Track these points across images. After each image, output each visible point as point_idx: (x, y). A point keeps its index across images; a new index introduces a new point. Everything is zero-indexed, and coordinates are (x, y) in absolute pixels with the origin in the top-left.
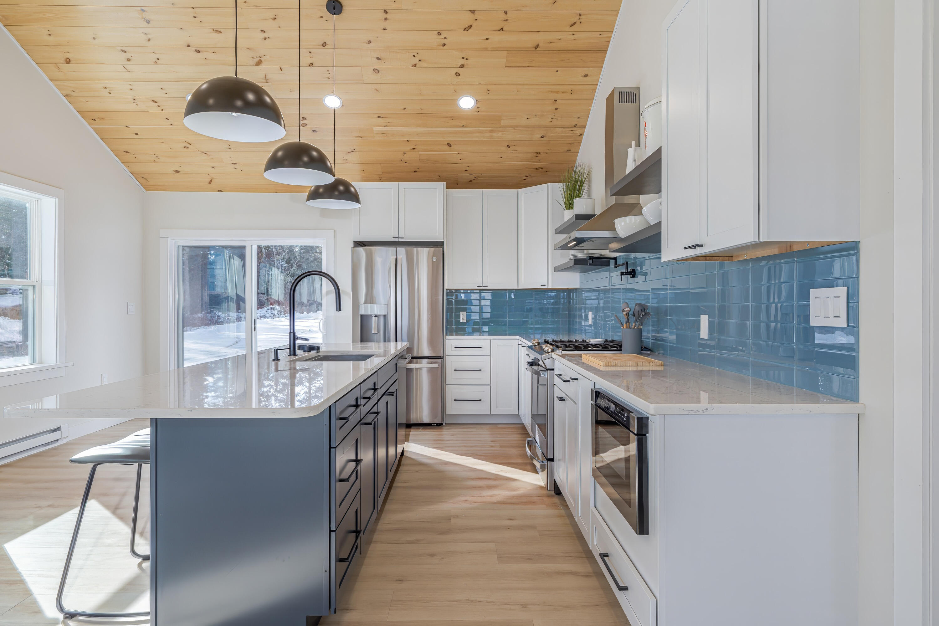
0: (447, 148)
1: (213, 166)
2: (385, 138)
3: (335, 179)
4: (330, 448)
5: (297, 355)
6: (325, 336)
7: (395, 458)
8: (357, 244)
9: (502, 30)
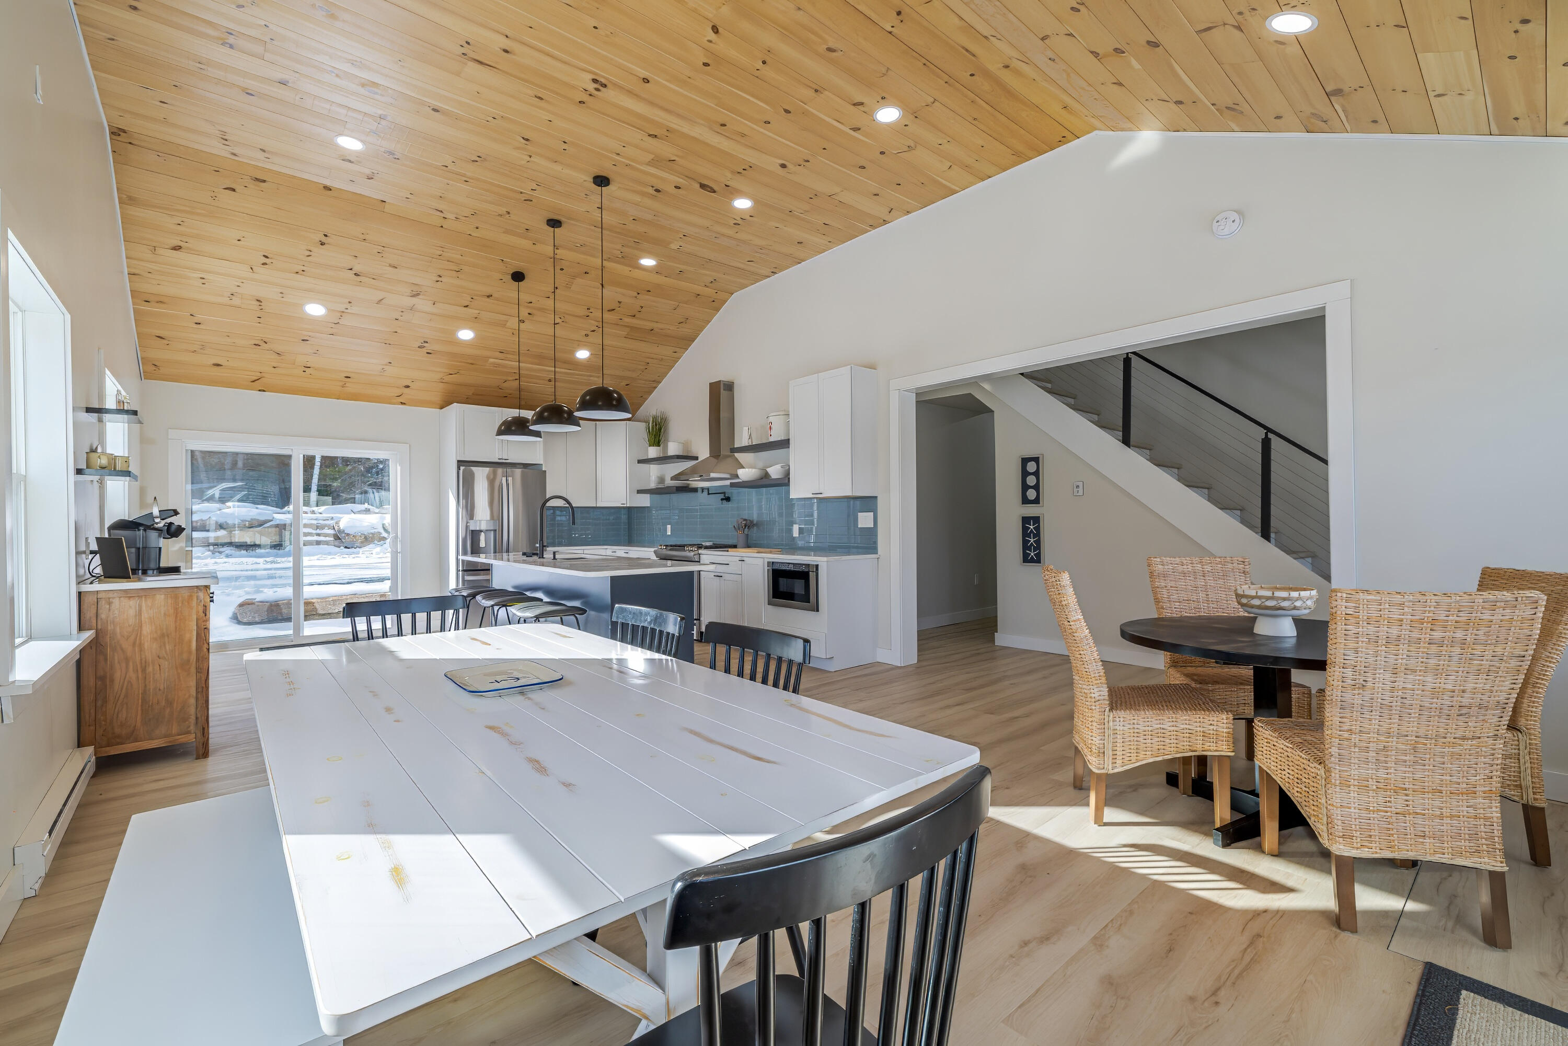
0: (547, 382)
2: (495, 368)
8: (460, 463)
9: (634, 316)
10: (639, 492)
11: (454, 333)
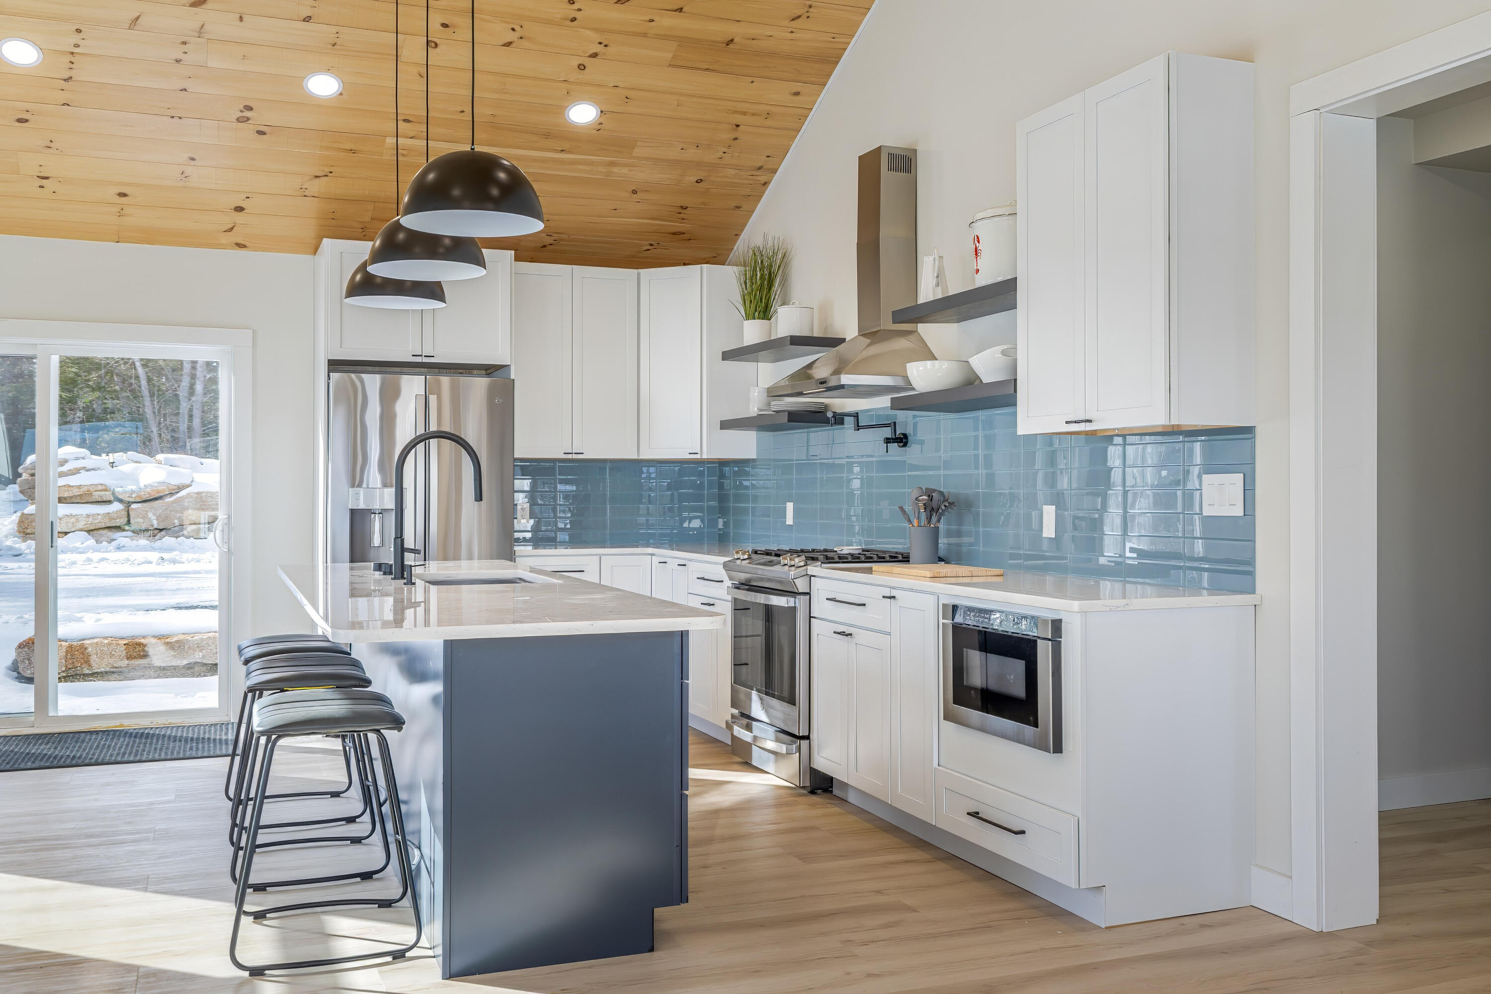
2: (403, 158)
8: (335, 365)
9: (680, 10)
10: (726, 425)
11: (299, 82)
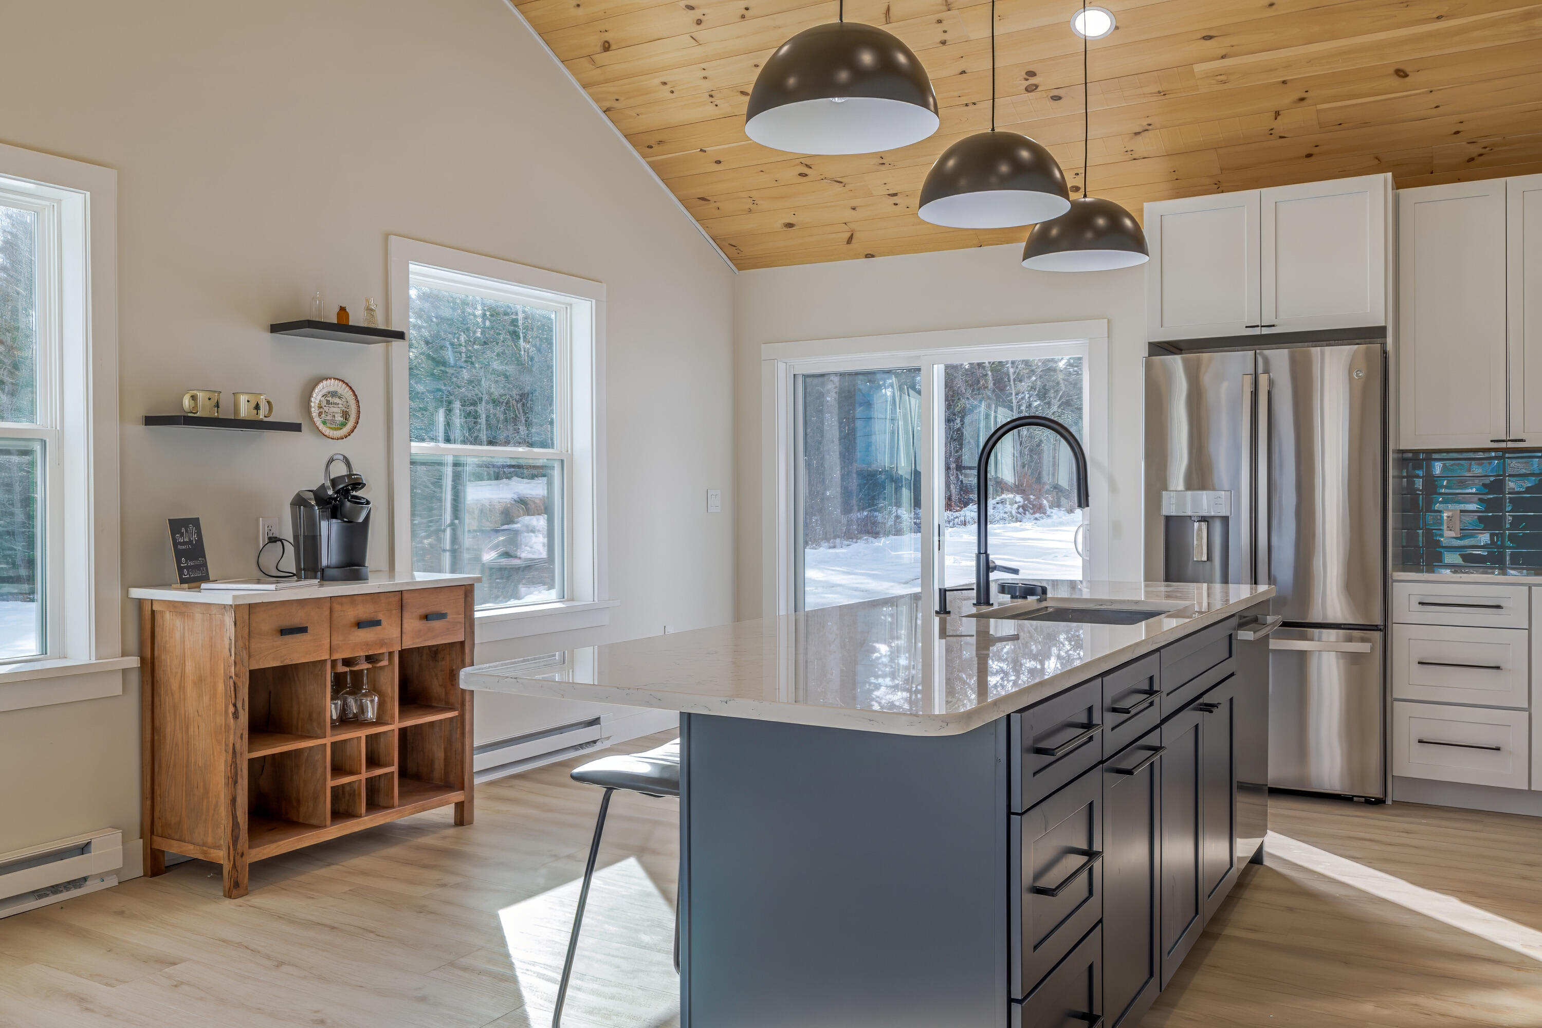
0: (1396, 81)
1: (854, 205)
2: (1225, 87)
3: (1074, 204)
4: (1009, 813)
5: (992, 604)
6: (1088, 566)
7: (1229, 866)
